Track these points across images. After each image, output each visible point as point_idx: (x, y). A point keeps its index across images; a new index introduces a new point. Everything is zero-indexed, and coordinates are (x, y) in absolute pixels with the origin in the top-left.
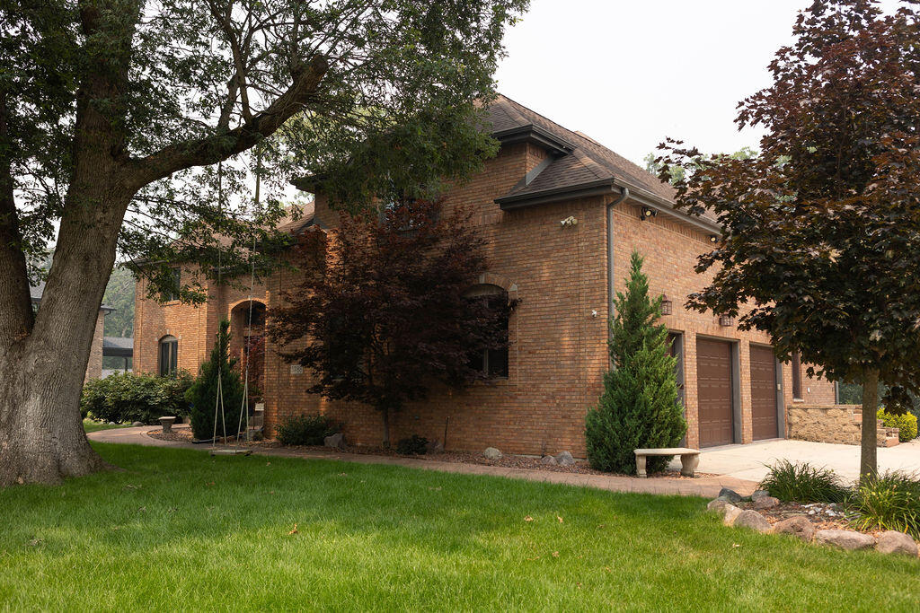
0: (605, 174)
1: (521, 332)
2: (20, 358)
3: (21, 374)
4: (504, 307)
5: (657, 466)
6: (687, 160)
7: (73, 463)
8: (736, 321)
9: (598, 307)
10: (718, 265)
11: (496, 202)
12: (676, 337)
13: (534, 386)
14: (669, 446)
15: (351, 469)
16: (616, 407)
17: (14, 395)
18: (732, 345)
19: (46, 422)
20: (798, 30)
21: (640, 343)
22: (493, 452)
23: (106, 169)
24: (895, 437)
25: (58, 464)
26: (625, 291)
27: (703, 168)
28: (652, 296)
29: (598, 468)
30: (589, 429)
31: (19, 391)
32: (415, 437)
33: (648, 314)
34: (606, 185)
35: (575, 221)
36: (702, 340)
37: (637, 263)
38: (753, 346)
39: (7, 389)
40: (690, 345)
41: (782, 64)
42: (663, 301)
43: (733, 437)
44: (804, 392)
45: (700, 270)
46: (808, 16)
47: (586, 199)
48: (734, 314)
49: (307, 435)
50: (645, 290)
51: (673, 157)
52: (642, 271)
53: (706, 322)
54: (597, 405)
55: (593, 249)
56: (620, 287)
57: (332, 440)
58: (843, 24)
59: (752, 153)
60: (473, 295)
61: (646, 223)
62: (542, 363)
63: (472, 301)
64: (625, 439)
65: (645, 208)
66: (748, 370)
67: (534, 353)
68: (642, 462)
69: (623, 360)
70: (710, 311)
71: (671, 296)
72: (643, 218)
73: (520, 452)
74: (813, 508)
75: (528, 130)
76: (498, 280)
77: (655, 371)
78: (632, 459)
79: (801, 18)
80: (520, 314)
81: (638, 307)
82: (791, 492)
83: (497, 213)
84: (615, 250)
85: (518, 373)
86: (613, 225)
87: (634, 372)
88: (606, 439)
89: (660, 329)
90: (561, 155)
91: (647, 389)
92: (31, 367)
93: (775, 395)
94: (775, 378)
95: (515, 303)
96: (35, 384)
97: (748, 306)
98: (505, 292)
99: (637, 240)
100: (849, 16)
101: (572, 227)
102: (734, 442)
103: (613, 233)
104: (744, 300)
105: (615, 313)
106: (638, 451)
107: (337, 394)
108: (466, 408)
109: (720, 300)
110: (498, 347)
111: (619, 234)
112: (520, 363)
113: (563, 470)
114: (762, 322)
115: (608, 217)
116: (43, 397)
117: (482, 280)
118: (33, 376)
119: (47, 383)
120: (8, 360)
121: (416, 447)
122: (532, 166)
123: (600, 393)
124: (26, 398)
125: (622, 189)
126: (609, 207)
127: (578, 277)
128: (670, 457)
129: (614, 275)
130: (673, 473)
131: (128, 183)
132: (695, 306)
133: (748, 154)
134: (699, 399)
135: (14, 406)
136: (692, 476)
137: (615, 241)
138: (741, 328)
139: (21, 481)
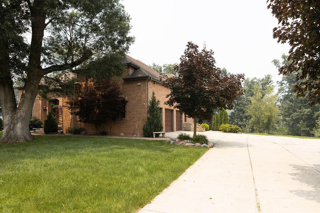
0: (147, 75)
1: (128, 108)
2: (15, 114)
3: (16, 118)
4: (124, 102)
5: (157, 136)
6: (165, 77)
7: (28, 138)
8: (173, 107)
9: (145, 103)
10: (170, 96)
11: (123, 79)
12: (161, 109)
13: (131, 120)
14: (160, 132)
15: (93, 138)
16: (149, 124)
17: (14, 122)
18: (172, 111)
19: (22, 129)
20: (185, 53)
21: (154, 110)
22: (122, 134)
23: (37, 71)
24: (205, 130)
25: (25, 138)
26: (151, 99)
27: (168, 79)
28: (157, 101)
29: (145, 136)
30: (143, 128)
31: (15, 122)
32: (104, 131)
33: (156, 105)
34: (148, 77)
35: (140, 84)
36: (166, 109)
37: (153, 94)
38: (176, 111)
39: (12, 121)
40: (164, 111)
41: (182, 58)
42: (158, 101)
43: (172, 130)
44: (187, 121)
45: (167, 97)
46: (187, 50)
47: (142, 80)
48: (173, 105)
49: (76, 132)
50: (155, 100)
51: (162, 76)
52: (155, 95)
53: (167, 107)
54: (145, 124)
55: (144, 90)
56: (150, 99)
57: (83, 133)
58: (192, 53)
59: (177, 64)
60: (117, 99)
61: (155, 85)
62: (133, 115)
63: (117, 101)
64: (151, 130)
65: (155, 82)
66: (175, 116)
67: (131, 112)
68: (154, 135)
69: (151, 114)
70: (168, 105)
71: (160, 100)
72: (155, 84)
73: (128, 134)
74: (186, 141)
75: (130, 63)
76: (123, 96)
77: (157, 117)
78: (152, 134)
79: (185, 51)
80: (128, 104)
81: (154, 103)
82: (182, 138)
83: (122, 81)
84: (149, 91)
85: (127, 117)
86: (148, 85)
87: (153, 117)
88: (147, 130)
89: (158, 107)
90: (137, 69)
91: (155, 120)
92: (19, 116)
93: (181, 121)
94: (181, 118)
95: (127, 102)
96: (20, 120)
97: (175, 104)
98: (125, 99)
99: (153, 88)
100: (194, 51)
101: (140, 85)
102: (172, 131)
103: (149, 87)
104: (175, 103)
105: (149, 104)
106: (154, 133)
107: (85, 122)
108: (115, 125)
109: (170, 103)
110: (124, 111)
111: (150, 87)
112: (128, 115)
113: (138, 137)
114: (178, 107)
115: (148, 83)
116: (22, 123)
117: (119, 96)
118: (19, 118)
119: (23, 120)
120: (12, 114)
121: (104, 134)
122: (131, 71)
123: (145, 121)
124: (18, 123)
125: (151, 78)
126: (148, 81)
127: (141, 96)
128: (160, 134)
129: (149, 96)
130: (160, 137)
131: (42, 74)
132: (166, 104)
133: (176, 64)
134: (165, 122)
135: (14, 125)
136: (164, 137)
137: (149, 88)
138: (174, 108)
139: (17, 142)
